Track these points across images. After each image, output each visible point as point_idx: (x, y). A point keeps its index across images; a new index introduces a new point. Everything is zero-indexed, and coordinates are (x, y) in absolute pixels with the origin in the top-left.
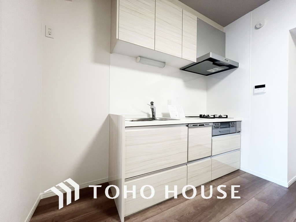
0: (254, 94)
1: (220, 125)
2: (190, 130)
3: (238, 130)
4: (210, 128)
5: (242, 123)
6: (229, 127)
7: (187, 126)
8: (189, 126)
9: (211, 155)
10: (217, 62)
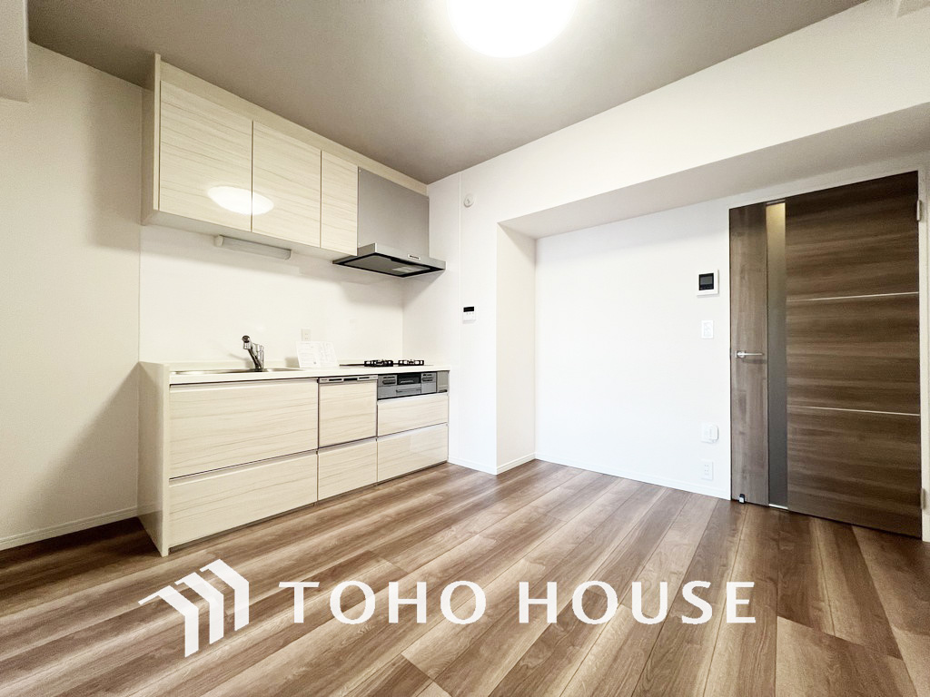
1: (396, 378)
2: (322, 388)
3: (441, 387)
4: (373, 386)
5: (451, 375)
6: (420, 382)
7: (318, 381)
8: (321, 381)
9: (375, 435)
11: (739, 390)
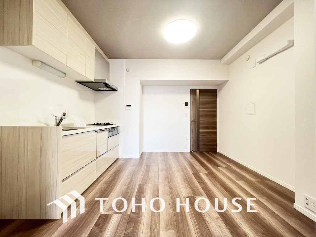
0: (126, 110)
1: (111, 130)
3: (118, 132)
4: (107, 132)
5: (120, 128)
6: (115, 131)
7: (96, 132)
8: (98, 132)
10: (107, 85)
11: (192, 128)
